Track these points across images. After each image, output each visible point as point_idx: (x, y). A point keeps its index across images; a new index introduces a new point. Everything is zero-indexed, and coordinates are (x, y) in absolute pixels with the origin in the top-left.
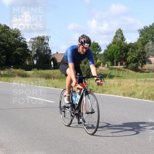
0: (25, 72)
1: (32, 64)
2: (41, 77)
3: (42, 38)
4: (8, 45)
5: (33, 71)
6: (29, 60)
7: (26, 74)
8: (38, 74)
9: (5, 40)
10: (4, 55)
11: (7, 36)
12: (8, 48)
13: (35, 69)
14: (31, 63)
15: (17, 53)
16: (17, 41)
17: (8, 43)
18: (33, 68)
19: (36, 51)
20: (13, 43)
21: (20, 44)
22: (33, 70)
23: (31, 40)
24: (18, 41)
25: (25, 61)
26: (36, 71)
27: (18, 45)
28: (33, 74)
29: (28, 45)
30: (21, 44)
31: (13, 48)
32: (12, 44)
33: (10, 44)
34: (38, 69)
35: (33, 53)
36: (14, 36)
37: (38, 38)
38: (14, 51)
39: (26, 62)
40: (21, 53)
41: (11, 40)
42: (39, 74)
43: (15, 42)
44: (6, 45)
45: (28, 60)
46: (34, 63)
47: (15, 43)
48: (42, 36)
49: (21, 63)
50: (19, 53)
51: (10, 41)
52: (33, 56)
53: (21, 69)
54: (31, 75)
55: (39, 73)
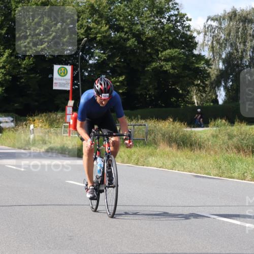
0: (189, 129)
1: (212, 104)
2: (239, 149)
3: (244, 14)
4: (132, 42)
5: (215, 129)
6: (202, 90)
7: (190, 136)
8: (231, 137)
9: (122, 24)
10: (121, 75)
11: (131, 11)
12: (132, 51)
13: (219, 121)
14: (207, 102)
15: (162, 67)
16: (163, 28)
17: (134, 35)
18: (215, 119)
19: (224, 61)
20: (149, 33)
21: (171, 38)
22: (212, 123)
23: (210, 22)
24: (166, 27)
25: (189, 92)
26: (223, 128)
27: (163, 40)
28: (213, 136)
29: (196, 40)
30: (175, 39)
31: (149, 51)
32: (148, 39)
33: (138, 36)
34: (232, 122)
35: (213, 67)
36: (153, 11)
37: (233, 15)
38: (153, 60)
39: (191, 97)
40: (173, 68)
41: (142, 25)
42: (235, 140)
43: (155, 29)
44: (128, 39)
45: (199, 90)
46: (217, 101)
47: (154, 33)
48: (248, 9)
49: (173, 99)
50: (168, 67)
51: (139, 27)
52: (213, 77)
53: (174, 120)
54: (209, 140)
55: (235, 133)
